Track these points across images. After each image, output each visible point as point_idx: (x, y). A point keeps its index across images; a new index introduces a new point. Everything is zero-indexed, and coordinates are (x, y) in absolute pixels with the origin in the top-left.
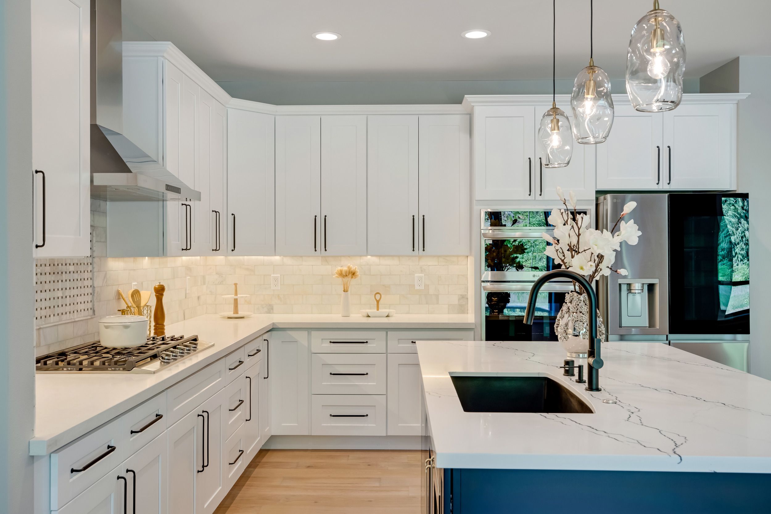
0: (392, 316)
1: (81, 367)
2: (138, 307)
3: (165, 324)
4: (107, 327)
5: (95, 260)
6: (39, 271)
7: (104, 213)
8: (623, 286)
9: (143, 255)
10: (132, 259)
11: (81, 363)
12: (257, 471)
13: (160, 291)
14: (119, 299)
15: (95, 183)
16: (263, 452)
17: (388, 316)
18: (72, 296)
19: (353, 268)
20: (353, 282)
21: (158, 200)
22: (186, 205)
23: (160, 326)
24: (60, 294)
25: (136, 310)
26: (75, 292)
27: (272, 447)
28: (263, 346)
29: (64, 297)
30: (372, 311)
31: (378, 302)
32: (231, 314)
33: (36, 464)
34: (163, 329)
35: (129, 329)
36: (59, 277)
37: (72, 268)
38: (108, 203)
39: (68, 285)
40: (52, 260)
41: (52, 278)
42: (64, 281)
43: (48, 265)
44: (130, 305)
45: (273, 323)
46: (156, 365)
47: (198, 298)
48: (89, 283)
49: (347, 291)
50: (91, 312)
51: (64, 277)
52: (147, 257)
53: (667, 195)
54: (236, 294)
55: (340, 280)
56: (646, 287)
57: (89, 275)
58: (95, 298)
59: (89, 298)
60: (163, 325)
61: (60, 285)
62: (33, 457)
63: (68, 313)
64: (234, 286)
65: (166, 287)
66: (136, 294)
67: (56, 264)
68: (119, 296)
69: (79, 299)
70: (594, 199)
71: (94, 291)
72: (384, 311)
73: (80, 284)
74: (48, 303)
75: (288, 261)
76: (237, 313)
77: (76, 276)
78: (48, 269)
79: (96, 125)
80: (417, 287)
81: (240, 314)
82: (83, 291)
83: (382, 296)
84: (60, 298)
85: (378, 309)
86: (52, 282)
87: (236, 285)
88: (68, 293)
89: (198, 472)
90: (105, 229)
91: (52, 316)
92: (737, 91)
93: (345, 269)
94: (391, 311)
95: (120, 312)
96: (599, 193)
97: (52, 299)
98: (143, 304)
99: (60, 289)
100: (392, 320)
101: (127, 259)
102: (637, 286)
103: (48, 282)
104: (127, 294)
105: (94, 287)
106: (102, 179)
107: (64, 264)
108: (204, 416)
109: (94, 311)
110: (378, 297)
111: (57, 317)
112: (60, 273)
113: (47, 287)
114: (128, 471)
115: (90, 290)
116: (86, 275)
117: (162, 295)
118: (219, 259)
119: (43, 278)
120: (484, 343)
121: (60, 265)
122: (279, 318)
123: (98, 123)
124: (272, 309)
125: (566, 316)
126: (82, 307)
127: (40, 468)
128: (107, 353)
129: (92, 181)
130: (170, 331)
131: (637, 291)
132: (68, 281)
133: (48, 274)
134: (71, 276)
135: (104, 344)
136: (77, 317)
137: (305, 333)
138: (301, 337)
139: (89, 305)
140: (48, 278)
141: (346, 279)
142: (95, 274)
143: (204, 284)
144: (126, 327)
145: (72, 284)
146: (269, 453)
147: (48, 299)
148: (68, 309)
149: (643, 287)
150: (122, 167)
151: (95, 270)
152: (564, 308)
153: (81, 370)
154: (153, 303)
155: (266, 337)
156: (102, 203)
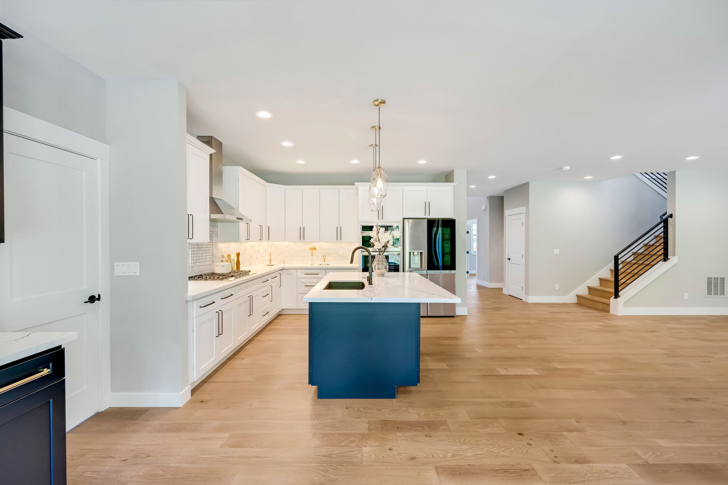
0: (330, 265)
1: (206, 279)
2: (230, 260)
3: (240, 266)
4: (216, 266)
5: (214, 243)
6: (193, 247)
7: (217, 227)
8: (411, 253)
9: (233, 242)
10: (228, 243)
11: (206, 278)
12: (276, 321)
13: (238, 255)
14: (223, 257)
15: (211, 218)
16: (279, 315)
17: (328, 265)
18: (205, 256)
19: (315, 246)
20: (315, 252)
21: (236, 222)
22: (248, 224)
23: (238, 268)
24: (200, 255)
25: (229, 261)
26: (206, 254)
27: (283, 313)
28: (278, 275)
29: (202, 256)
30: (322, 263)
31: (324, 259)
32: (269, 264)
33: (189, 303)
34: (239, 268)
35: (224, 267)
36: (200, 249)
37: (205, 246)
38: (218, 223)
39: (203, 252)
40: (197, 243)
41: (197, 249)
42: (202, 250)
43: (196, 245)
44: (227, 260)
45: (283, 267)
46: (233, 278)
47: (256, 258)
48: (211, 251)
49: (313, 255)
50: (212, 262)
51: (202, 249)
52: (234, 243)
53: (426, 220)
54: (270, 256)
55: (310, 251)
56: (419, 254)
57: (211, 249)
58: (213, 257)
59: (211, 257)
60: (239, 267)
61: (200, 252)
62: (187, 301)
63: (203, 262)
64: (269, 253)
65: (240, 253)
66: (229, 256)
67: (199, 245)
68: (223, 256)
69: (207, 257)
70: (402, 221)
71: (213, 254)
72: (326, 263)
73: (208, 252)
74: (196, 258)
75: (291, 244)
76: (271, 263)
77: (206, 249)
78: (196, 246)
79: (212, 198)
80: (340, 254)
81: (272, 264)
82: (209, 254)
83: (326, 257)
84: (200, 256)
85: (324, 262)
86: (197, 251)
87: (270, 253)
88: (203, 255)
89: (249, 316)
90: (217, 232)
91: (197, 262)
92: (453, 182)
93: (312, 247)
94: (329, 263)
95: (221, 261)
96: (404, 219)
97: (197, 257)
98: (232, 259)
99: (200, 253)
100: (329, 266)
101: (226, 243)
102: (416, 253)
103: (196, 251)
104: (226, 256)
105: (213, 253)
106: (214, 216)
107: (202, 245)
108: (251, 298)
109: (213, 261)
110: (324, 257)
111: (199, 263)
112: (200, 248)
113: (195, 252)
114: (220, 311)
115: (211, 254)
116: (210, 249)
117: (239, 256)
118: (264, 243)
119: (194, 250)
120: (362, 273)
121: (200, 245)
122: (287, 265)
123: (214, 196)
124: (285, 262)
125: (376, 262)
126: (209, 260)
127: (190, 304)
128: (216, 275)
129: (210, 217)
130: (242, 268)
131: (416, 255)
132: (203, 251)
133: (196, 248)
134: (205, 249)
135: (216, 272)
136: (206, 263)
137: (295, 271)
138: (294, 272)
139: (211, 259)
140: (196, 249)
141: (312, 251)
142: (214, 248)
143: (259, 252)
144: (223, 266)
145: (205, 252)
146: (282, 315)
147: (196, 257)
148: (203, 260)
149: (418, 253)
150: (221, 212)
151: (213, 247)
152: (375, 260)
153: (206, 280)
154: (236, 259)
155: (280, 272)
156: (216, 223)
